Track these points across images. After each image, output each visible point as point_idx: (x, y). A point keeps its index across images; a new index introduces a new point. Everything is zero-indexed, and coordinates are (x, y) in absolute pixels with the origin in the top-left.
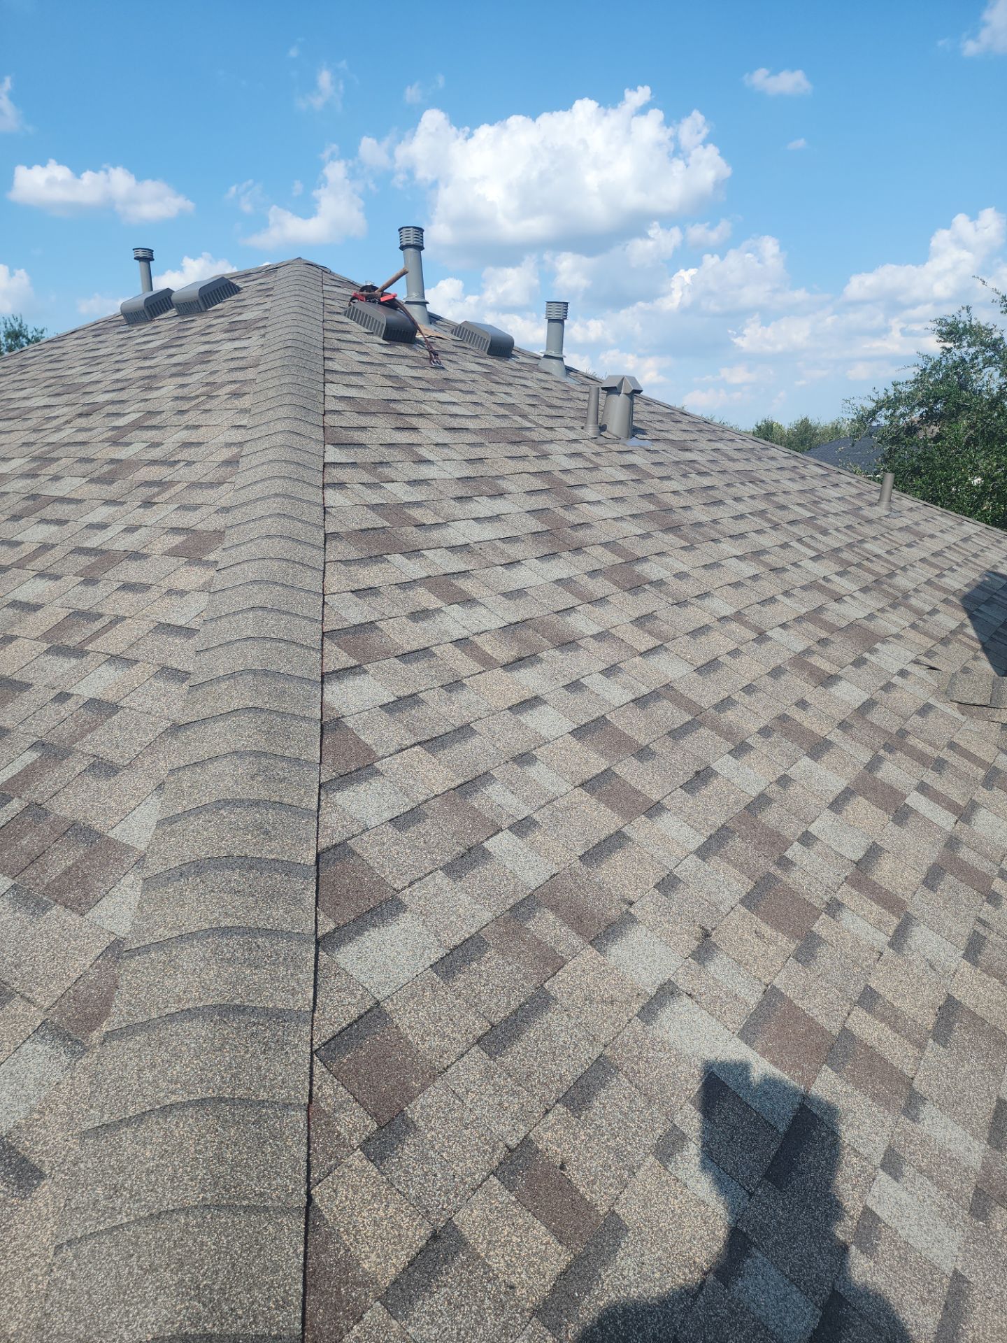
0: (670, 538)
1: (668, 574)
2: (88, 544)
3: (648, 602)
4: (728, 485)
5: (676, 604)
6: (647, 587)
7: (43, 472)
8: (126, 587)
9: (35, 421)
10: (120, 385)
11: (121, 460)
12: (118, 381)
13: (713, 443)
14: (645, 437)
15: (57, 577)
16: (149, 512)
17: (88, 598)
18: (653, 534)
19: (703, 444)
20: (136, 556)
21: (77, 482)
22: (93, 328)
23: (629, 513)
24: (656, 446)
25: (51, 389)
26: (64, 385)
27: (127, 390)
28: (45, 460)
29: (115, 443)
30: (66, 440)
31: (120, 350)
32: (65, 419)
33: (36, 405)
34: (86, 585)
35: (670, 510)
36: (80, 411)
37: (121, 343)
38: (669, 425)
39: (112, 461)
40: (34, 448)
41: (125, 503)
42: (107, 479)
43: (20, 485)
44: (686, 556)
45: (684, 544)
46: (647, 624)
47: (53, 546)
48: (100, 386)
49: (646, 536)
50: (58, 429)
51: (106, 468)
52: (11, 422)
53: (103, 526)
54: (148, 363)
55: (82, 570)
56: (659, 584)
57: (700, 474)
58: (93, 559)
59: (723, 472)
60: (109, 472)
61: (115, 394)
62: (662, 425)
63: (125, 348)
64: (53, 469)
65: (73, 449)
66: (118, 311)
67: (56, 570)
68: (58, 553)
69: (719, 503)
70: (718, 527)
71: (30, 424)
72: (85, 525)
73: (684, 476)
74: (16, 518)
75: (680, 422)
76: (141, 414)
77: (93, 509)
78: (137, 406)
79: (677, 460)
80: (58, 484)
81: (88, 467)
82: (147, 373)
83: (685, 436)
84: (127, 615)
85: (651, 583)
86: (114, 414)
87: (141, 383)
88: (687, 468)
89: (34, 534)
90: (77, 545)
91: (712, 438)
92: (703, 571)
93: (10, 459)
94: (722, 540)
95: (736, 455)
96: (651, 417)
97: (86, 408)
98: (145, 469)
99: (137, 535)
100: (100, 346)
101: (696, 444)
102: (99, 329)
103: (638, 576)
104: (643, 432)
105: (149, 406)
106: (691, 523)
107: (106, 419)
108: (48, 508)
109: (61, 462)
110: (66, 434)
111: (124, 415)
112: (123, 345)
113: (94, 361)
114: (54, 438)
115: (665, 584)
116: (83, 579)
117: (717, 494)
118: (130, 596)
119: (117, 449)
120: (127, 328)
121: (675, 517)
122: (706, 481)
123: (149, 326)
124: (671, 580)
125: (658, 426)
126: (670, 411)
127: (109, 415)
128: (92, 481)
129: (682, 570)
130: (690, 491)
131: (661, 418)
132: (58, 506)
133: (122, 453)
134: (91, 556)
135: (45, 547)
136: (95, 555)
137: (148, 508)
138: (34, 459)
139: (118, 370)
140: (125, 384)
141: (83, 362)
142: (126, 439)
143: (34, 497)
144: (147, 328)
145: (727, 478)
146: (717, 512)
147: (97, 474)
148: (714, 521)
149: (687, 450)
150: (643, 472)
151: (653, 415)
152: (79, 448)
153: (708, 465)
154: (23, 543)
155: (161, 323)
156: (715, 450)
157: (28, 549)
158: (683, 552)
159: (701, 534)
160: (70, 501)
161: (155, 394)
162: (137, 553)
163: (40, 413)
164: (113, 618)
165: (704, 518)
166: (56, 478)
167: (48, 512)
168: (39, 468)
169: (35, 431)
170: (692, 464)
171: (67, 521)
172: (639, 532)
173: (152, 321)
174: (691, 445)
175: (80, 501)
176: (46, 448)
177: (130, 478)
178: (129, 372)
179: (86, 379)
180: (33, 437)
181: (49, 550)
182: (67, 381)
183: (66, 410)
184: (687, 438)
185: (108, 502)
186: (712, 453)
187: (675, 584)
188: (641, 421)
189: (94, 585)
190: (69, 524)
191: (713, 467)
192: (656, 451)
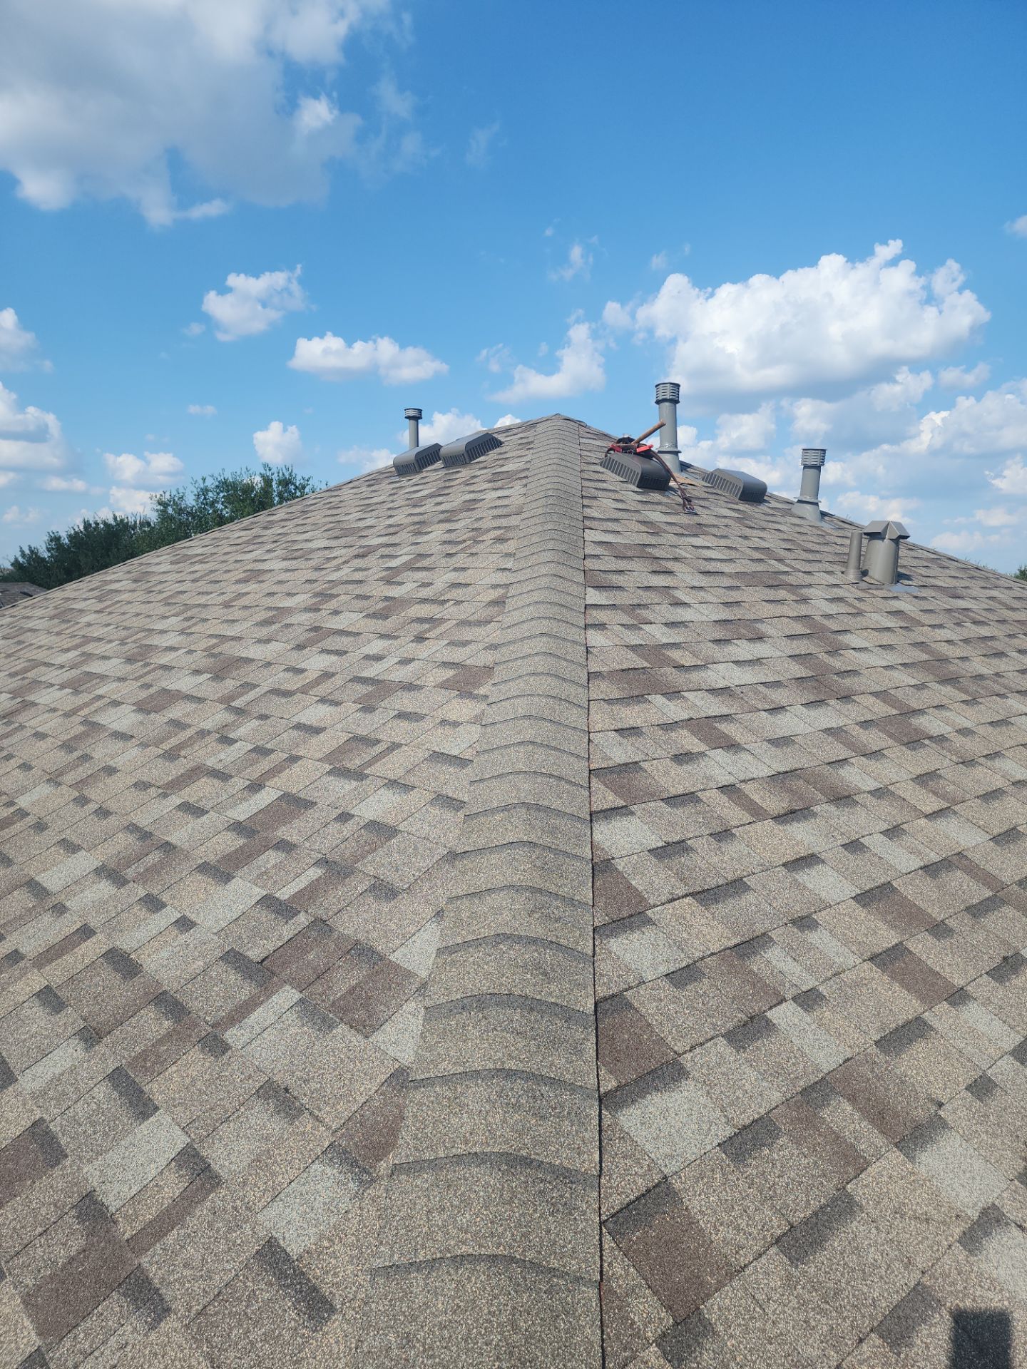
0: (948, 690)
1: (949, 729)
2: (365, 674)
3: (928, 759)
4: (1009, 636)
5: (962, 763)
6: (927, 742)
7: (324, 607)
8: (402, 716)
9: (316, 561)
10: (392, 530)
11: (395, 598)
12: (390, 526)
13: (988, 591)
14: (910, 583)
15: (337, 704)
16: (420, 646)
17: (366, 725)
18: (929, 685)
19: (976, 592)
20: (410, 687)
21: (354, 616)
22: (367, 478)
23: (900, 662)
24: (924, 593)
25: (330, 532)
26: (342, 529)
27: (398, 535)
28: (325, 596)
29: (389, 582)
30: (345, 579)
31: (391, 498)
32: (343, 560)
33: (317, 546)
34: (365, 712)
35: (944, 660)
36: (356, 552)
37: (392, 492)
38: (935, 571)
39: (387, 599)
40: (315, 585)
41: (399, 637)
42: (382, 615)
43: (304, 618)
44: (969, 711)
45: (965, 697)
46: (930, 783)
47: (333, 675)
48: (374, 530)
49: (921, 687)
50: (338, 569)
51: (381, 605)
52: (295, 562)
53: (378, 658)
54: (417, 510)
55: (360, 698)
56: (941, 739)
57: (975, 622)
58: (370, 688)
59: (1003, 622)
60: (383, 609)
61: (387, 537)
62: (928, 571)
63: (395, 496)
64: (333, 604)
65: (351, 587)
66: (391, 463)
67: (337, 696)
68: (338, 680)
69: (1000, 654)
70: (1000, 680)
71: (311, 563)
72: (362, 656)
73: (958, 624)
74: (300, 647)
75: (947, 568)
76: (412, 556)
77: (369, 641)
78: (409, 548)
79: (949, 607)
80: (337, 617)
81: (365, 603)
82: (416, 519)
83: (954, 583)
84: (403, 742)
85: (930, 738)
86: (387, 556)
87: (412, 528)
88: (960, 617)
89: (316, 663)
90: (355, 674)
91: (985, 585)
92: (990, 729)
93: (295, 594)
94: (1009, 695)
95: (1016, 604)
96: (915, 563)
97: (362, 550)
98: (417, 606)
99: (411, 667)
100: (373, 495)
101: (969, 591)
102: (373, 480)
103: (916, 730)
104: (908, 577)
105: (421, 549)
106: (970, 675)
107: (380, 561)
108: (329, 639)
109: (339, 598)
110: (345, 573)
111: (397, 557)
112: (394, 494)
113: (368, 508)
114: (335, 576)
115: (947, 740)
116: (361, 706)
117: (998, 645)
118: (405, 725)
119: (390, 587)
120: (397, 479)
121: (952, 668)
122: (984, 631)
123: (418, 476)
124: (954, 737)
125: (923, 571)
126: (935, 557)
127: (382, 557)
128: (368, 616)
129: (965, 726)
130: (966, 641)
131: (926, 564)
132: (337, 638)
133: (395, 592)
134: (368, 685)
135: (327, 675)
136: (372, 685)
137: (420, 642)
138: (316, 595)
139: (390, 516)
140: (397, 529)
141: (358, 509)
142: (398, 579)
143: (316, 629)
144: (416, 478)
145: (1007, 629)
146: (1001, 665)
147: (371, 611)
148: (997, 674)
149: (959, 597)
150: (912, 619)
151: (917, 560)
152: (356, 586)
153: (984, 613)
154: (306, 670)
155: (428, 474)
156: (990, 598)
157: (311, 676)
158: (964, 706)
159: (983, 688)
160: (348, 634)
161: (425, 538)
162: (411, 684)
163: (320, 553)
164: (389, 744)
165: (985, 671)
166: (336, 613)
167: (331, 643)
168: (321, 603)
169: (316, 569)
170: (966, 613)
171: (346, 652)
172: (913, 682)
173: (420, 472)
174: (964, 592)
175: (358, 634)
176: (327, 585)
177: (403, 614)
178: (400, 518)
179: (362, 524)
180: (315, 575)
181: (330, 678)
182: (344, 526)
183: (344, 551)
184: (958, 585)
185: (383, 636)
186: (987, 601)
187: (958, 741)
188: (905, 567)
189: (371, 712)
190: (348, 655)
191: (990, 616)
192: (924, 598)
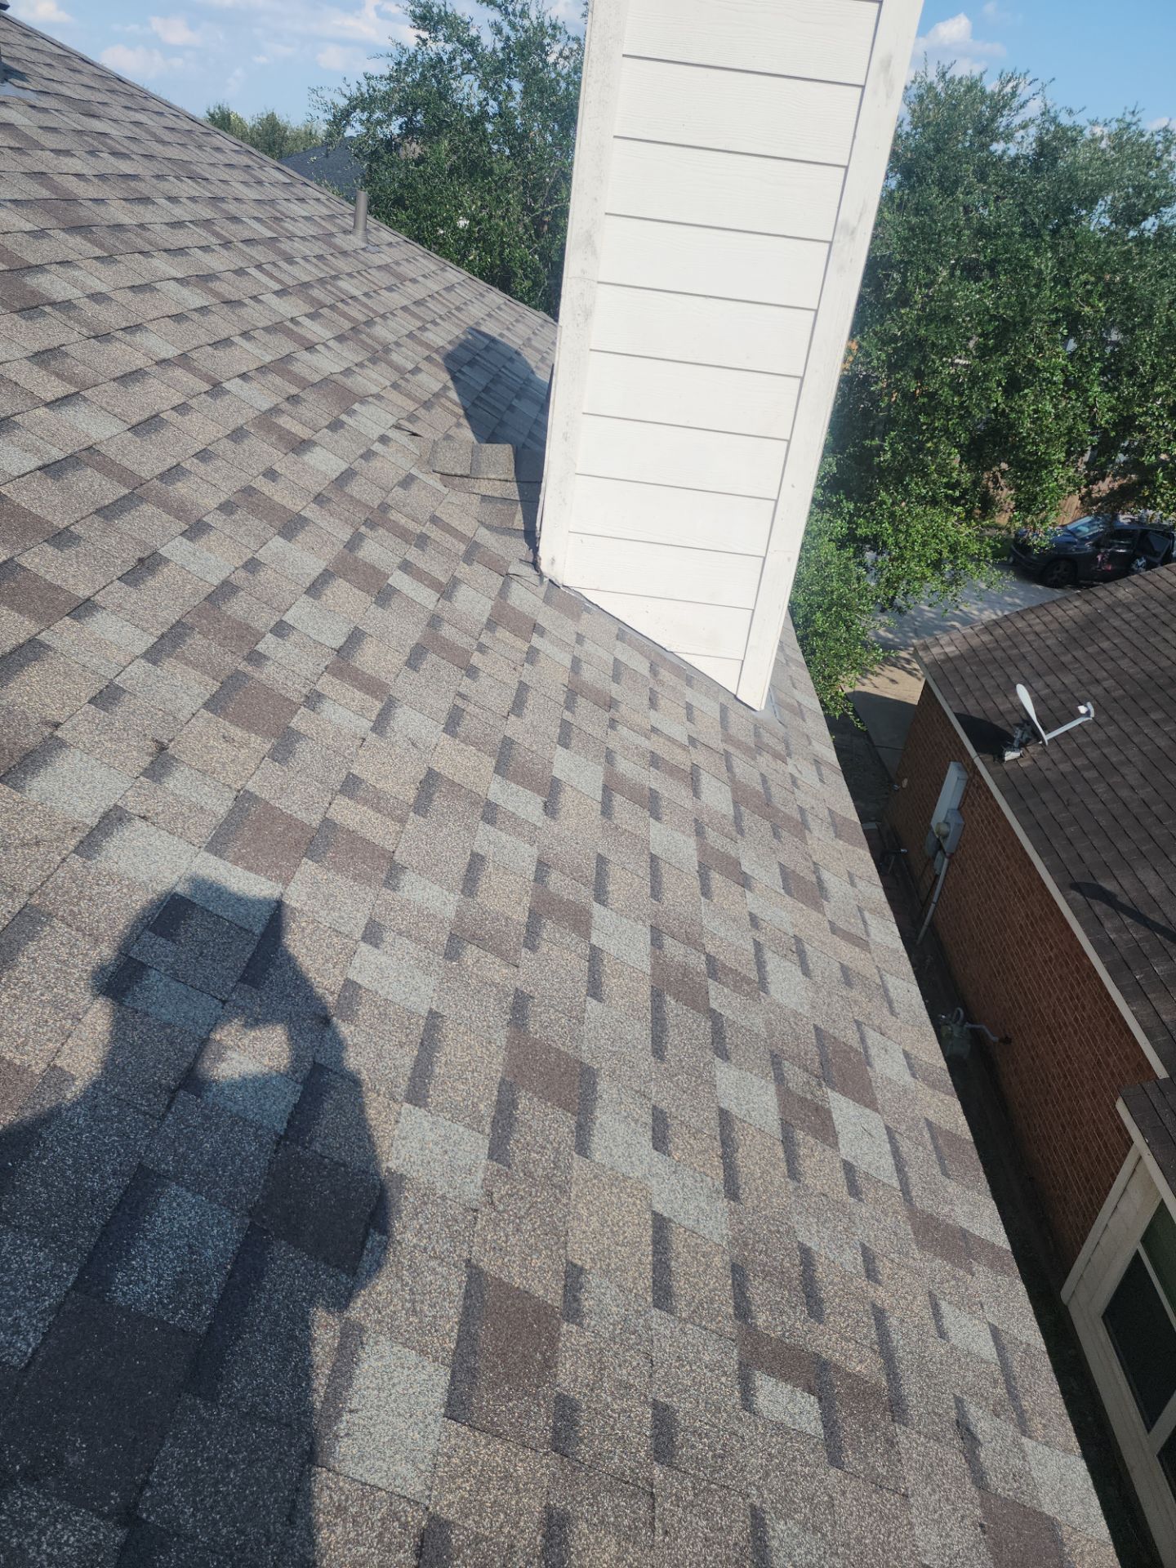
0: (76, 241)
1: (78, 293)
3: (50, 331)
4: (158, 177)
5: (94, 337)
6: (47, 309)
13: (132, 113)
14: (25, 84)
18: (51, 232)
19: (116, 112)
23: (9, 197)
24: (44, 102)
35: (72, 200)
38: (61, 74)
44: (105, 271)
45: (99, 252)
46: (53, 363)
49: (40, 234)
56: (66, 306)
57: (114, 154)
59: (149, 157)
62: (52, 72)
69: (145, 200)
70: (147, 234)
73: (92, 153)
75: (79, 72)
79: (80, 128)
83: (87, 95)
85: (53, 304)
88: (95, 143)
91: (129, 105)
92: (130, 294)
94: (155, 254)
95: (167, 136)
96: (34, 56)
101: (107, 109)
103: (33, 292)
104: (21, 76)
106: (107, 223)
115: (75, 307)
117: (143, 188)
121: (84, 213)
122: (126, 167)
124: (84, 303)
125: (45, 72)
129: (98, 289)
130: (102, 177)
131: (49, 61)
145: (155, 167)
146: (146, 214)
148: (141, 226)
149: (93, 116)
150: (27, 138)
151: (36, 53)
153: (126, 143)
156: (137, 123)
158: (98, 264)
159: (123, 242)
165: (126, 220)
170: (102, 138)
172: (29, 227)
174: (100, 110)
184: (92, 98)
186: (131, 126)
187: (90, 309)
188: (18, 60)
191: (134, 147)
192: (45, 110)
